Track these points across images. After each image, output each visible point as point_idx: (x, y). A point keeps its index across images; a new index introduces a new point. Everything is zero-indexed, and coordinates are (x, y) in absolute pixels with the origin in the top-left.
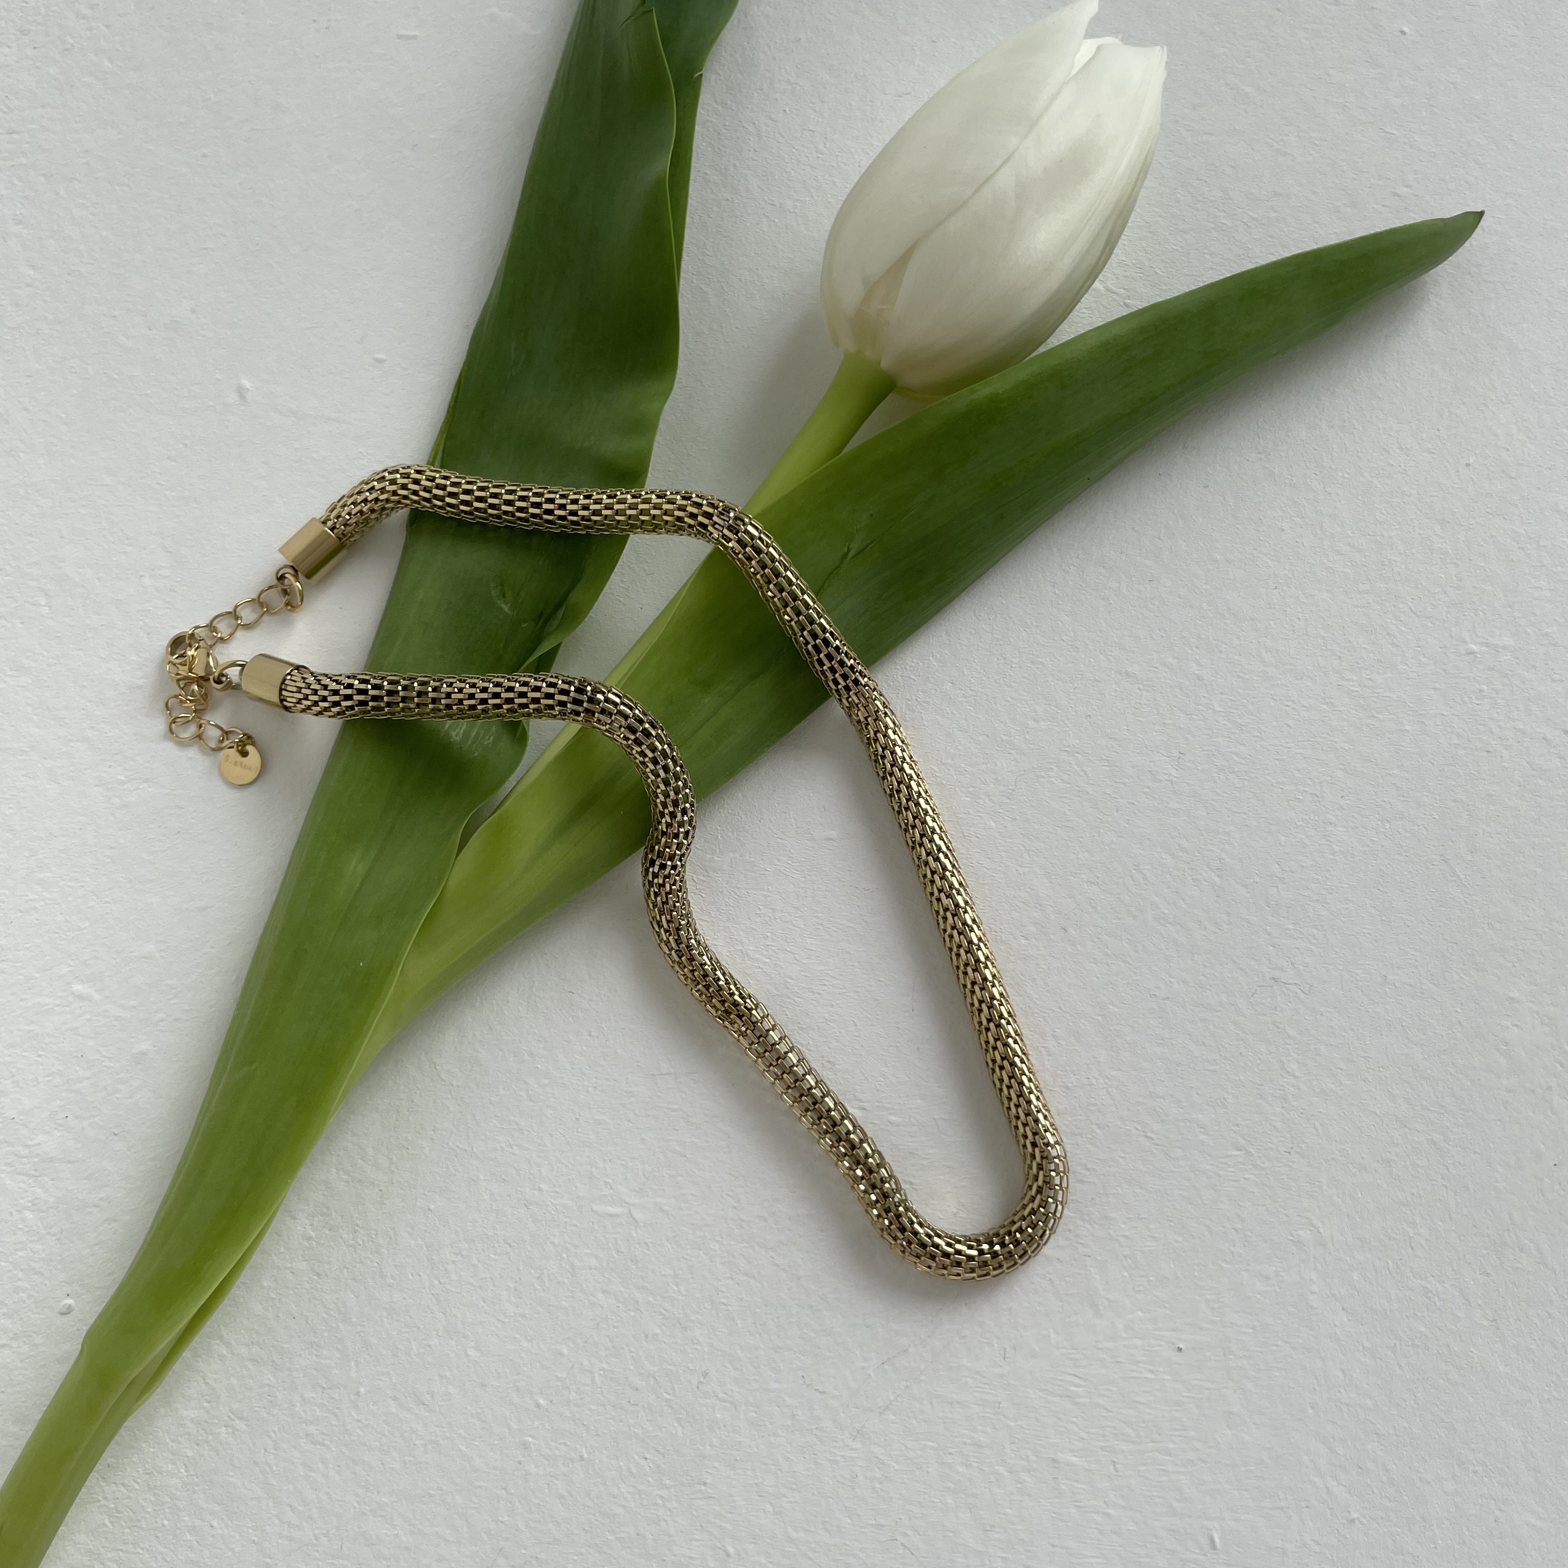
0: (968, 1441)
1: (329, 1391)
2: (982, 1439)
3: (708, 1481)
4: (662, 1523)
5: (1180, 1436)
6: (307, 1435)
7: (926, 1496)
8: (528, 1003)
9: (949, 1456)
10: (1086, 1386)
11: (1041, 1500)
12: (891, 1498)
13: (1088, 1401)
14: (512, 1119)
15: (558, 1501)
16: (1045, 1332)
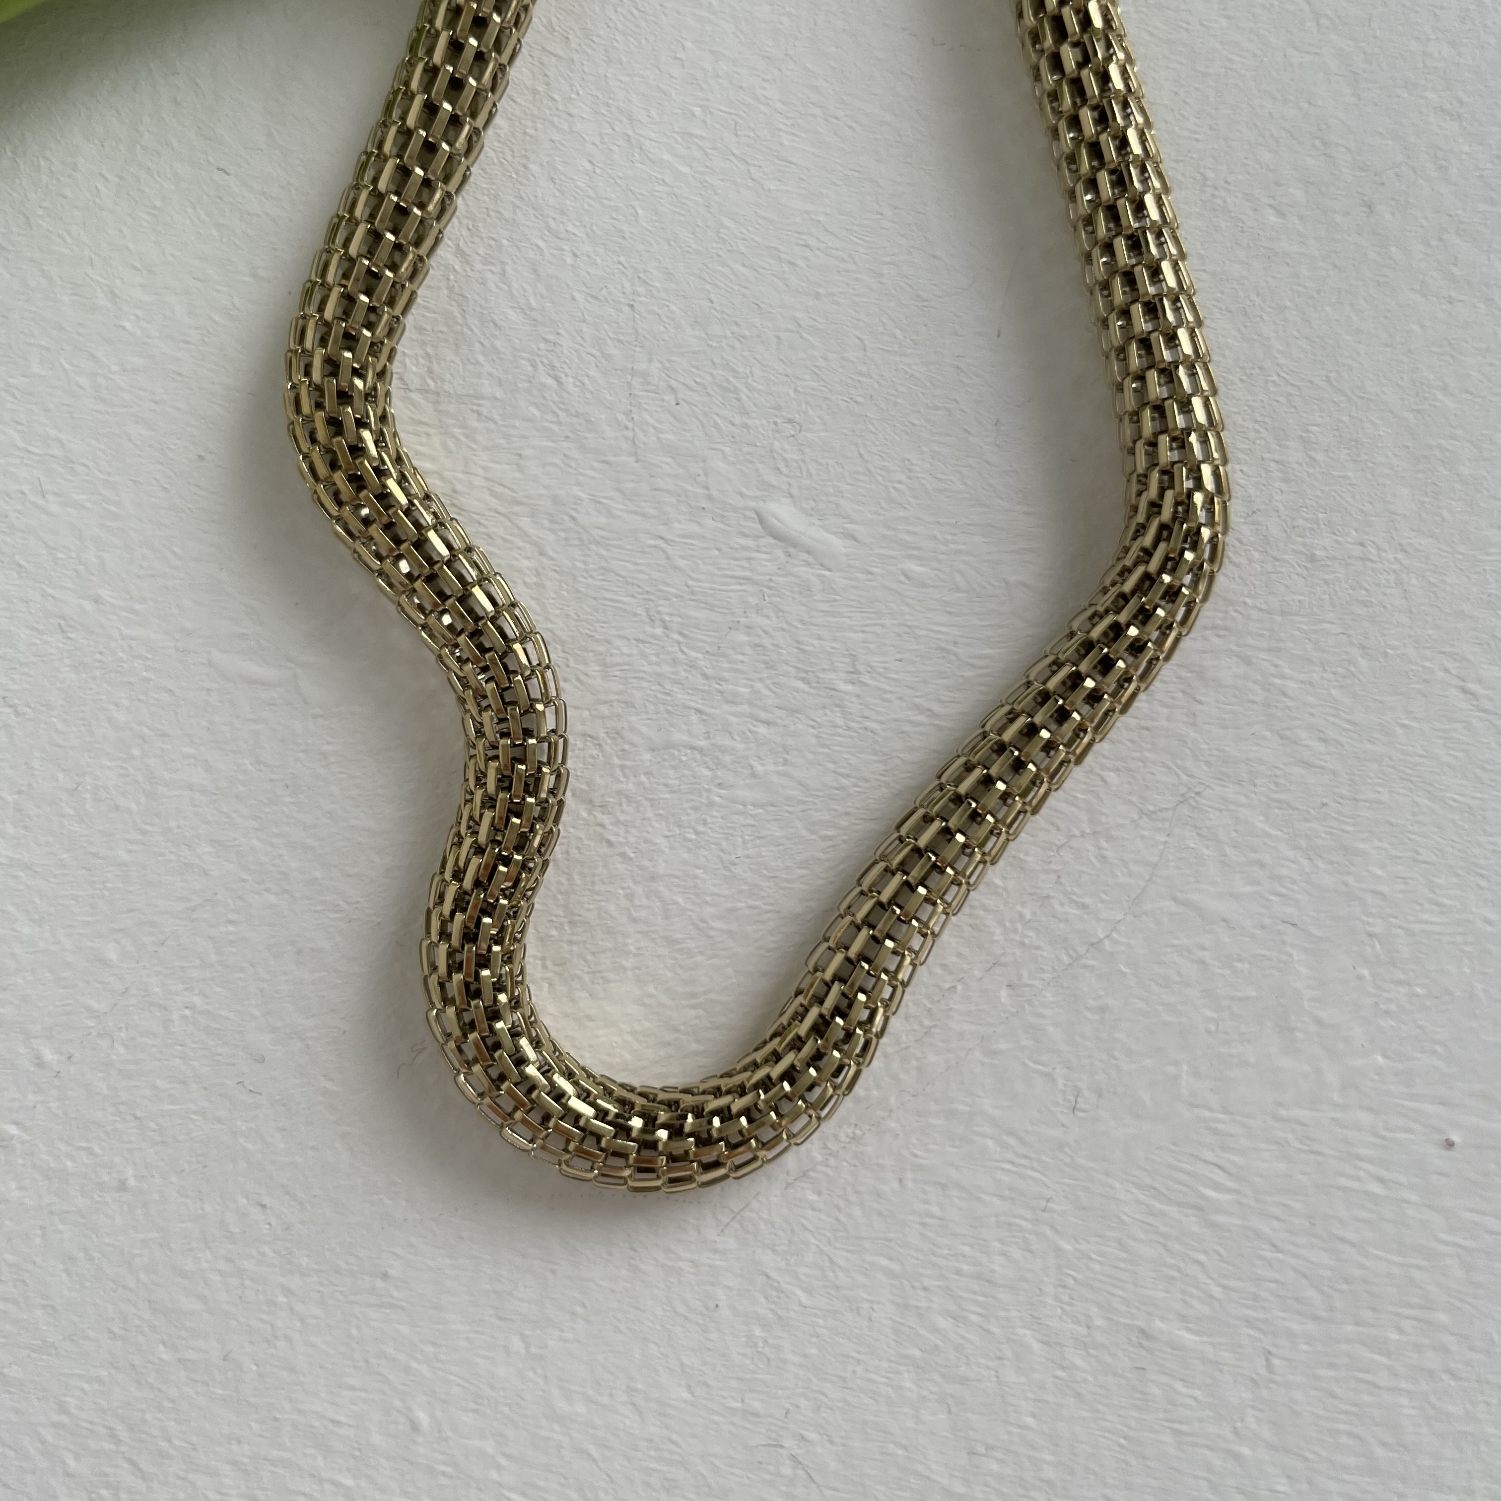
0: (966, 1267)
2: (997, 1268)
4: (281, 1344)
5: (1417, 1320)
7: (859, 1369)
8: (121, 178)
9: (921, 1293)
10: (1238, 1192)
11: (1101, 1408)
12: (784, 1361)
13: (1237, 1222)
14: (53, 432)
15: (61, 1267)
16: (1171, 1070)
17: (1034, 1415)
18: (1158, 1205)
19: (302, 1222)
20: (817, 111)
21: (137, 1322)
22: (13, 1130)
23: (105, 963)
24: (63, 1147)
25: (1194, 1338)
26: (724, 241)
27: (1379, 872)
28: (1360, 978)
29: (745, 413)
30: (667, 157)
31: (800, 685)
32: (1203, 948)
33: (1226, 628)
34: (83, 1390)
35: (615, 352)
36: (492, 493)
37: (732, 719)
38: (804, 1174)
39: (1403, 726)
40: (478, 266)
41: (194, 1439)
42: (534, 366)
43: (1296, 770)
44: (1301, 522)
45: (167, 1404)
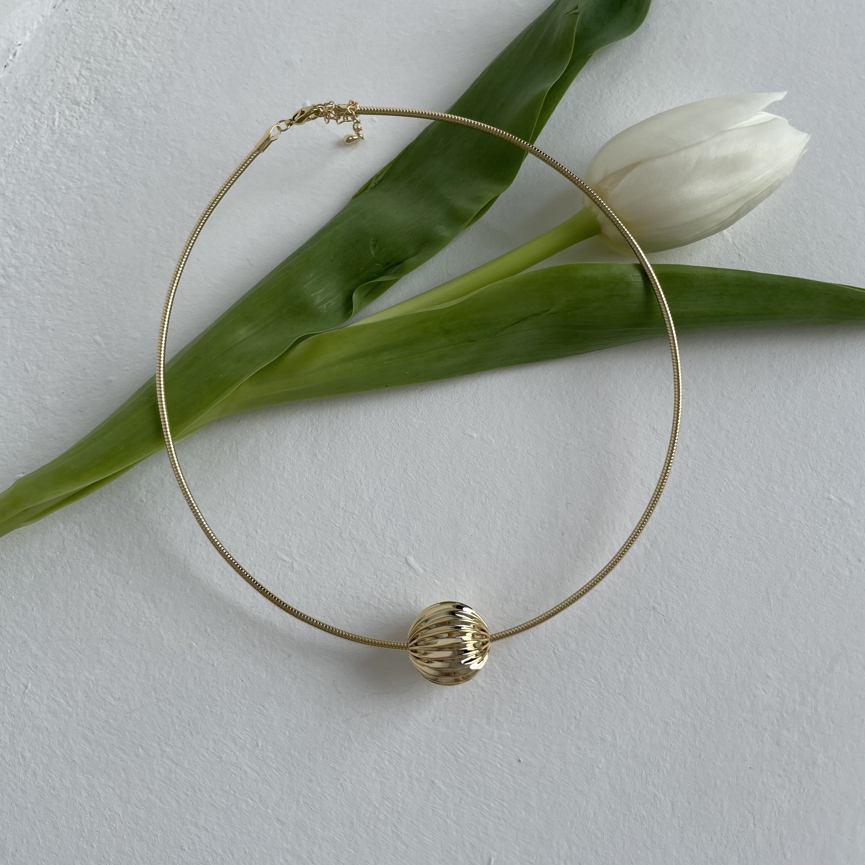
0: (396, 751)
1: (115, 575)
2: (403, 754)
3: (265, 706)
4: (235, 714)
5: (499, 802)
6: (96, 590)
7: (363, 767)
8: (294, 443)
9: (384, 754)
10: (465, 754)
11: (417, 797)
12: (347, 759)
13: (463, 762)
14: (260, 493)
15: (193, 679)
16: (459, 719)
17: (400, 793)
18: (446, 751)
19: (250, 687)
20: (447, 476)
21: (204, 698)
22: (194, 644)
23: (228, 612)
24: (204, 652)
25: (444, 787)
26: (418, 497)
27: (521, 688)
28: (510, 712)
29: (410, 535)
30: (412, 475)
31: (403, 599)
32: (475, 692)
33: (503, 619)
34: (186, 710)
35: (386, 513)
36: (349, 535)
37: (385, 603)
38: (366, 715)
39: (537, 655)
40: (363, 486)
41: (207, 731)
42: (368, 511)
43: (509, 657)
44: (527, 600)
45: (204, 720)
